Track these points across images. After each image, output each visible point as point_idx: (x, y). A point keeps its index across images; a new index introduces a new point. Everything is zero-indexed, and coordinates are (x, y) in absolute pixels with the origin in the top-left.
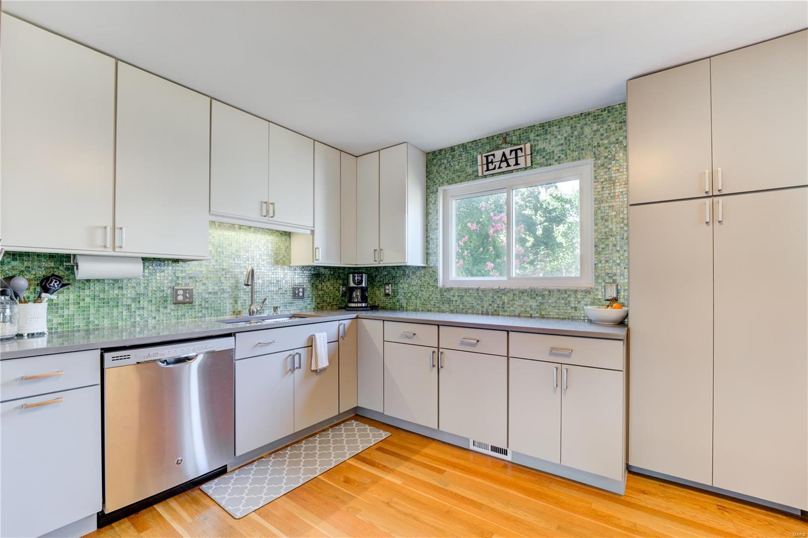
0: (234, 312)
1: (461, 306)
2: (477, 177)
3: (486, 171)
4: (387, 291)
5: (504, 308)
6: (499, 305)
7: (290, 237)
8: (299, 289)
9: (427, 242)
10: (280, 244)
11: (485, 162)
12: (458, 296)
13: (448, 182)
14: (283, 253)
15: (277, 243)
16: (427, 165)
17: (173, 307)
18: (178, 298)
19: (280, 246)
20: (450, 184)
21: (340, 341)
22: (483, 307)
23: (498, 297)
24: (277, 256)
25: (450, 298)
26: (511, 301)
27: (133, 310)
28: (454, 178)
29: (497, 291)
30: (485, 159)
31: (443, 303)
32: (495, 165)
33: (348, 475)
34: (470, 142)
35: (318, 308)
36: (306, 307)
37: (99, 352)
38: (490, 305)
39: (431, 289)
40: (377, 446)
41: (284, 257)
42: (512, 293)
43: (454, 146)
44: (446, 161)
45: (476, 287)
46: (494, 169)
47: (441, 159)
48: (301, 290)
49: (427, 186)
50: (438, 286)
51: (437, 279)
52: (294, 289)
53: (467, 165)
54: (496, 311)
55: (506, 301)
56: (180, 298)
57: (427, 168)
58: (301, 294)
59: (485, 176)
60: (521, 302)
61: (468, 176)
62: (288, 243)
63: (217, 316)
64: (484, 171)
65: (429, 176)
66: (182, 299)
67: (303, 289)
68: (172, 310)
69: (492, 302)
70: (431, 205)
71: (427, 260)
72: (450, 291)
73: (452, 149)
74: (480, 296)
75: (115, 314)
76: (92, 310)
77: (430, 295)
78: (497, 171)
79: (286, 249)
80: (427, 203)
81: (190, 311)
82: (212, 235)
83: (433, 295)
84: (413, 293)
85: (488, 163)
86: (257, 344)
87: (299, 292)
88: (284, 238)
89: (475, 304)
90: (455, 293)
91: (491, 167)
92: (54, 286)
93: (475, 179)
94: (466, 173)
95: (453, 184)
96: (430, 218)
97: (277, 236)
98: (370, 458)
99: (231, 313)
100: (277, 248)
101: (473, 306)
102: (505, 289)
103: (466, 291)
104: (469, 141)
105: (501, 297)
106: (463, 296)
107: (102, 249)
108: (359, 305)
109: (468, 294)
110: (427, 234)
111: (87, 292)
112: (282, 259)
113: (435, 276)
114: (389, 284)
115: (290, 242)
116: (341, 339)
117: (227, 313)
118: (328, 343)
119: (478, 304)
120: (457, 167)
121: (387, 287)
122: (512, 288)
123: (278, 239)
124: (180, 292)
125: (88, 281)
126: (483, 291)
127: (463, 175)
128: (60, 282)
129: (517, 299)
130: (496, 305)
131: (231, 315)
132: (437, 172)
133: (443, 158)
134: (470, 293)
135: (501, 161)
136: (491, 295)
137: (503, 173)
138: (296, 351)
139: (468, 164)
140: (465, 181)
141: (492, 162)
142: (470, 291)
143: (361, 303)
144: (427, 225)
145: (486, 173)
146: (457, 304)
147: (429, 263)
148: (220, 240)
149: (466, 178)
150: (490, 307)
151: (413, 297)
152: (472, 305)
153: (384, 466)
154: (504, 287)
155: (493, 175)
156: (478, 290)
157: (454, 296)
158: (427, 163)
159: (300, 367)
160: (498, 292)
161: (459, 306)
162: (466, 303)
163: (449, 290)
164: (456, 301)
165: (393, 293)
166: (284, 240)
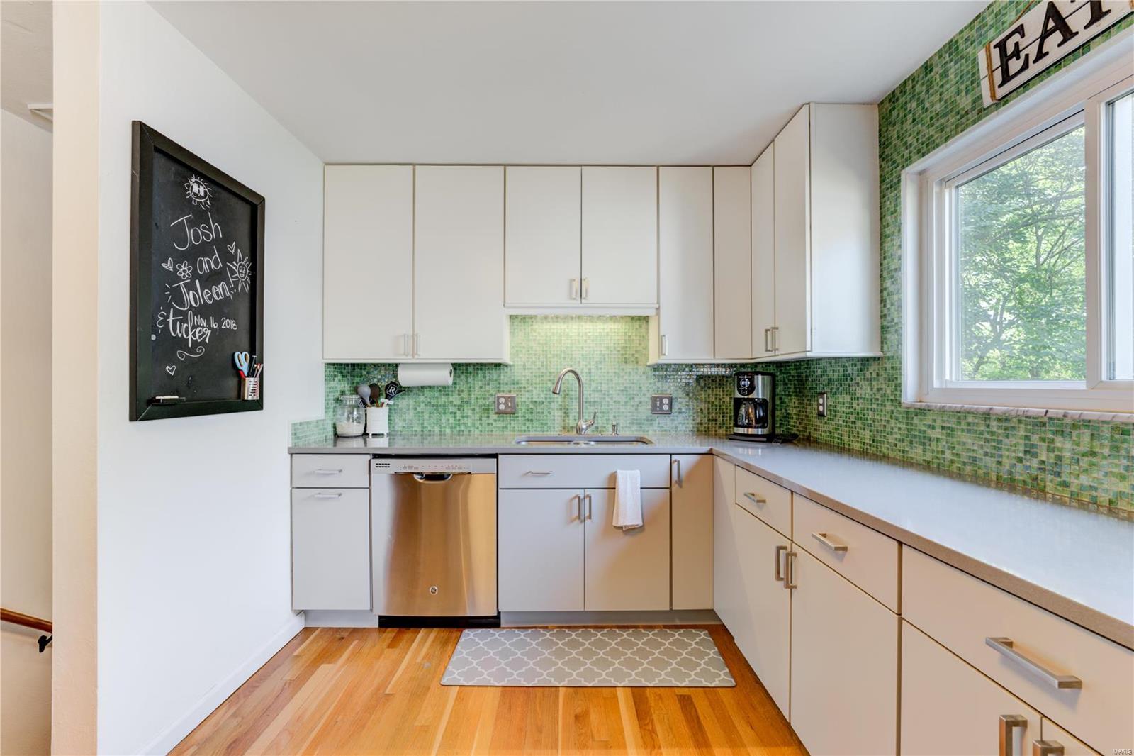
0: (564, 428)
1: (948, 455)
2: (982, 112)
3: (1000, 86)
4: (821, 408)
5: (1058, 474)
6: (1043, 462)
7: (647, 322)
8: (661, 399)
9: (881, 301)
10: (630, 334)
11: (996, 61)
12: (943, 428)
13: (919, 151)
14: (636, 347)
15: (625, 333)
16: (880, 130)
17: (495, 417)
18: (500, 408)
19: (630, 336)
20: (923, 155)
21: (674, 488)
22: (999, 463)
23: (1043, 440)
24: (626, 351)
25: (925, 432)
26: (1084, 455)
27: (458, 418)
28: (932, 136)
29: (1038, 423)
30: (996, 53)
31: (911, 442)
32: (1027, 56)
33: (591, 711)
34: (966, 28)
35: (698, 431)
36: (676, 427)
37: (368, 457)
38: (1020, 460)
39: (889, 407)
40: (686, 692)
41: (637, 351)
42: (1087, 433)
43: (931, 58)
44: (914, 104)
45: (984, 408)
46: (1025, 66)
47: (906, 103)
48: (665, 401)
49: (881, 176)
50: (902, 401)
51: (900, 385)
52: (654, 400)
53: (958, 93)
54: (1035, 479)
55: (1067, 454)
56: (502, 407)
57: (880, 135)
58: (666, 407)
59: (1004, 100)
60: (1117, 465)
61: (962, 117)
62: (643, 330)
63: (543, 431)
64: (996, 87)
65: (884, 152)
66: (503, 408)
67: (671, 400)
68: (495, 421)
69: (1026, 452)
70: (889, 218)
71: (883, 341)
72: (925, 414)
73: (928, 68)
74: (992, 433)
75: (443, 421)
76: (426, 416)
77: (888, 422)
78: (1034, 69)
79: (640, 340)
80: (881, 214)
81: (512, 422)
82: (537, 331)
83: (893, 422)
84: (858, 414)
85: (1005, 59)
86: (527, 473)
87: (662, 404)
88: (637, 324)
89: (980, 454)
90: (934, 421)
91: (1014, 65)
92: (391, 393)
93: (980, 119)
94: (958, 113)
95: (929, 152)
96: (887, 245)
97: (626, 322)
98: (653, 704)
99: (560, 429)
100: (625, 340)
101: (975, 459)
102: (1065, 416)
103: (959, 418)
104: (962, 27)
105: (1052, 441)
106: (952, 429)
107: (404, 357)
108: (751, 431)
109: (964, 426)
110: (882, 285)
111: (422, 398)
112: (633, 355)
113: (897, 378)
114: (824, 393)
115: (647, 329)
116: (677, 485)
117: (556, 429)
118: (641, 488)
119: (986, 454)
120: (938, 107)
121: (821, 401)
122: (1088, 415)
123: (627, 327)
124: (502, 400)
125: (422, 387)
126: (999, 420)
127: (952, 120)
128: (396, 389)
129: (1106, 451)
130: (1035, 463)
131: (561, 431)
132: (898, 137)
133: (908, 99)
134: (969, 424)
135: (1046, 34)
136: (1022, 433)
137: (1057, 64)
138: (588, 492)
139: (963, 87)
140: (957, 133)
141: (1016, 54)
142: (970, 419)
143: (755, 427)
144: (881, 264)
145: (1000, 93)
146: (940, 449)
147: (885, 348)
148: (547, 336)
149: (957, 127)
150: (1019, 467)
151: (859, 424)
152: (971, 454)
153: (653, 731)
154: (1062, 412)
155: (1025, 85)
156: (987, 415)
157: (933, 428)
158: (880, 125)
159: (590, 517)
160: (1044, 424)
161: (943, 453)
162: (958, 449)
163: (923, 412)
164: (938, 440)
165: (829, 413)
166: (638, 326)
